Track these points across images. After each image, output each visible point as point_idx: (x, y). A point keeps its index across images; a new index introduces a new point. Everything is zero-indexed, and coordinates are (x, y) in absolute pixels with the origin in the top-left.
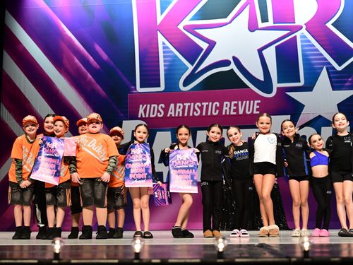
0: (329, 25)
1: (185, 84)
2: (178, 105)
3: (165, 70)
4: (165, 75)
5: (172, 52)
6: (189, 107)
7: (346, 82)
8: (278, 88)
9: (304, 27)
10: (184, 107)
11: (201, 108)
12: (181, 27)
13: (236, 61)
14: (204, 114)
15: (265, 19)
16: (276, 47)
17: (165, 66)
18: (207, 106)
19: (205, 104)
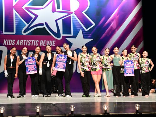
0: (83, 13)
1: (25, 32)
2: (21, 40)
3: (16, 25)
4: (16, 27)
5: (19, 18)
6: (26, 42)
7: (88, 35)
8: (63, 36)
9: (74, 13)
10: (24, 41)
11: (31, 42)
12: (23, 8)
13: (46, 24)
14: (32, 45)
15: (59, 8)
16: (63, 20)
17: (16, 23)
18: (34, 42)
19: (33, 41)
